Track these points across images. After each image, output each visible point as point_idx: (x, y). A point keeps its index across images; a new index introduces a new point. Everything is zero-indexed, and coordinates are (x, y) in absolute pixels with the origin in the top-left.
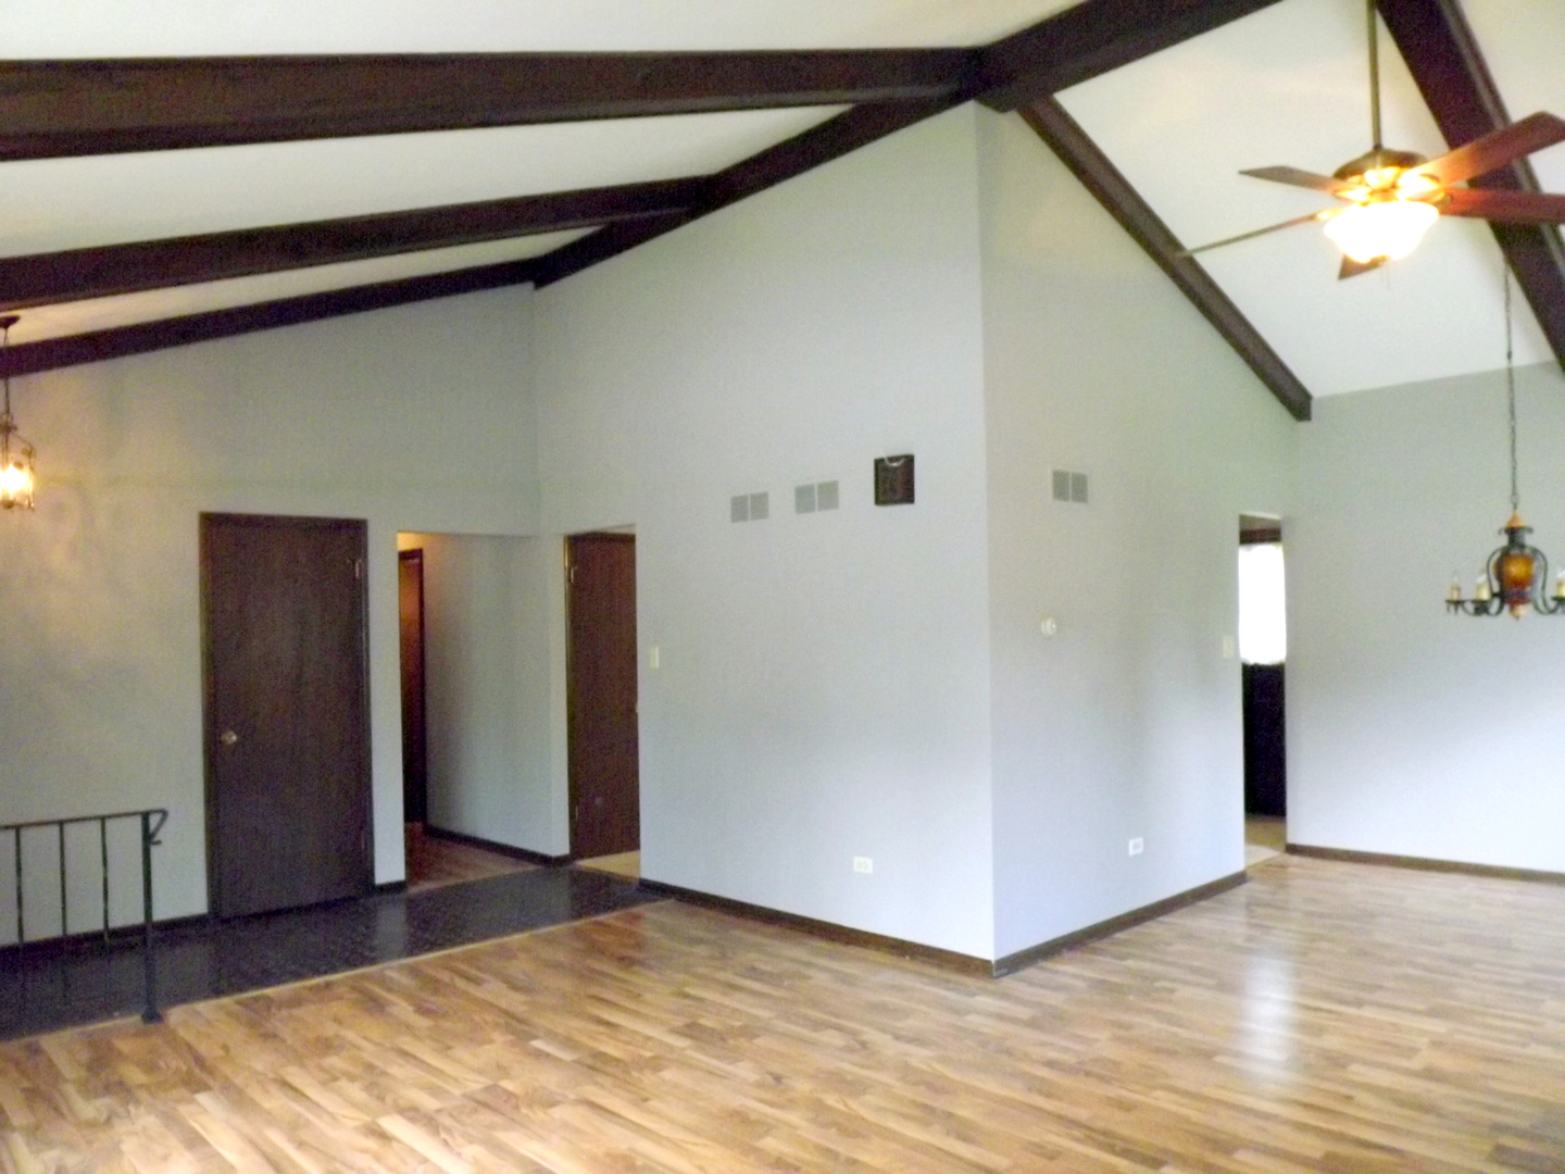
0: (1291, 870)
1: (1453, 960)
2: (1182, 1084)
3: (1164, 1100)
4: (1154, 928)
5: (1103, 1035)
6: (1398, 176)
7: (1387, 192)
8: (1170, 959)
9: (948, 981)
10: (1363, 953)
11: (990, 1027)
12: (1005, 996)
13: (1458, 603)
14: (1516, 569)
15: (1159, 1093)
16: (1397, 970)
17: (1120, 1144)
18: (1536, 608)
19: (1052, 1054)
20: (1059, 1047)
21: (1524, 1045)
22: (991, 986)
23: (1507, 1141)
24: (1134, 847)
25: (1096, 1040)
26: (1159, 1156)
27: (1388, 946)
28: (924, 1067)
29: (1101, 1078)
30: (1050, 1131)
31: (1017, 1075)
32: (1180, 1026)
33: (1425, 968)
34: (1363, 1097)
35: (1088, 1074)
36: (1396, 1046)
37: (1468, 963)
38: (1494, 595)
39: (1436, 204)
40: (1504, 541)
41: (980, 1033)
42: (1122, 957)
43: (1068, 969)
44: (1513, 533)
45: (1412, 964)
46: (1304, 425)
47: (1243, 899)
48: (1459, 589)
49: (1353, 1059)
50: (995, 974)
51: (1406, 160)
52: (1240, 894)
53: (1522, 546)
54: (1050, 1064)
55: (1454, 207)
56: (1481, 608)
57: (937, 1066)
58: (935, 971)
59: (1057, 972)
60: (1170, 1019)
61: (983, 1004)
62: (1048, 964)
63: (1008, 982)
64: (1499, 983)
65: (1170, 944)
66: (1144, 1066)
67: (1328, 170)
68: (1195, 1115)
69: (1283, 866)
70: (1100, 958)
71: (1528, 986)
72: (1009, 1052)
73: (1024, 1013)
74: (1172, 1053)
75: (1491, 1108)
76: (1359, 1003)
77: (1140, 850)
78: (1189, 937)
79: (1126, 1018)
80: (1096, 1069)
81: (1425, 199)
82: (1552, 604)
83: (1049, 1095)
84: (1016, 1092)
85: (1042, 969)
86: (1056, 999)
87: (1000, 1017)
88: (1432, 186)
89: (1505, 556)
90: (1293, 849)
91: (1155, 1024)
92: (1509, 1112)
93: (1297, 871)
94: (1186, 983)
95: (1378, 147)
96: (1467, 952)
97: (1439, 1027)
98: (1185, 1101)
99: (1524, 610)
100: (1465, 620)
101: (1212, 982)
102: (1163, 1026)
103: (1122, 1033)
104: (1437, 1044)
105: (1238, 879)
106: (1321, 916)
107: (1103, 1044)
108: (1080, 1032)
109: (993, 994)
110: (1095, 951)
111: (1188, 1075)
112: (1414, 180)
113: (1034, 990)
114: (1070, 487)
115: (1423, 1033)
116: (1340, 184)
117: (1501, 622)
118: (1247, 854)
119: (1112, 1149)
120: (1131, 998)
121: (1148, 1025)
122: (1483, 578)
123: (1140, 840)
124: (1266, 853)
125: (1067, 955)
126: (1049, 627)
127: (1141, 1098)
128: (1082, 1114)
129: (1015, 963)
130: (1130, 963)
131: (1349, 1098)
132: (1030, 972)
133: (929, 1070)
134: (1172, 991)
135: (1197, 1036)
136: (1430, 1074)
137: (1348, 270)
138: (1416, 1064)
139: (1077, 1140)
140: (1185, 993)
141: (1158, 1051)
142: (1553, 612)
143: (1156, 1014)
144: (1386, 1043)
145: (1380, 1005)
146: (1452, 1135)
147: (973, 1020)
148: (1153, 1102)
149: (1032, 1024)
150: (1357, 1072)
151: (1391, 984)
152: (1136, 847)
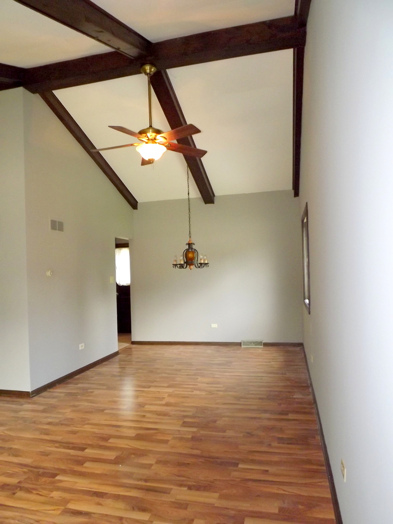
0: (133, 349)
1: (176, 370)
2: (94, 422)
3: (87, 428)
4: (88, 373)
5: (68, 411)
6: (156, 136)
7: (154, 140)
8: (93, 382)
9: (13, 401)
10: (152, 372)
11: (28, 415)
12: (35, 403)
13: (175, 265)
14: (190, 255)
15: (85, 426)
16: (160, 375)
17: (71, 445)
18: (196, 267)
19: (50, 420)
20: (53, 417)
21: (192, 392)
22: (29, 401)
23: (186, 420)
24: (81, 347)
25: (66, 413)
26: (85, 446)
27: (159, 368)
28: (2, 434)
29: (66, 425)
30: (47, 446)
31: (36, 430)
32: (94, 403)
33: (168, 374)
34: (148, 415)
35: (62, 424)
36: (158, 398)
37: (180, 370)
38: (185, 263)
39: (166, 146)
40: (187, 247)
41: (24, 417)
42: (77, 384)
43: (59, 391)
44: (190, 244)
45: (165, 373)
46: (135, 211)
47: (117, 360)
48: (176, 261)
49: (146, 404)
50: (31, 396)
51: (158, 132)
52: (117, 358)
53: (192, 249)
54: (49, 424)
55: (171, 147)
56: (181, 266)
57: (6, 432)
58: (8, 399)
59: (54, 392)
60: (91, 402)
61: (26, 408)
62: (51, 390)
63: (36, 398)
64: (187, 375)
65: (93, 377)
66: (81, 418)
67: (137, 131)
68: (96, 431)
69: (131, 348)
70: (70, 385)
71: (195, 375)
72: (34, 422)
73: (41, 408)
74: (91, 412)
75: (184, 411)
76: (149, 387)
77: (83, 348)
78: (99, 374)
79: (77, 403)
80: (65, 423)
81: (163, 144)
82: (199, 265)
83: (47, 434)
84: (38, 436)
85: (50, 392)
86: (53, 401)
87: (33, 411)
88: (164, 140)
89: (187, 250)
90: (133, 343)
91: (86, 404)
92: (188, 411)
93: (134, 349)
94: (97, 389)
95: (151, 126)
96: (180, 367)
97: (170, 390)
98: (94, 427)
99: (192, 267)
100: (177, 269)
101: (105, 387)
102: (90, 404)
103: (74, 409)
104: (170, 395)
105: (116, 354)
106: (141, 362)
107: (68, 413)
108: (60, 411)
109: (29, 403)
110: (68, 384)
111: (96, 418)
112: (160, 138)
113: (46, 399)
114: (57, 226)
115: (166, 393)
116: (139, 135)
117: (187, 271)
118: (119, 346)
119: (69, 448)
120: (79, 397)
121: (85, 405)
122: (182, 258)
123: (83, 344)
124: (126, 345)
125: (58, 386)
126: (49, 273)
127: (80, 429)
128: (59, 438)
129: (38, 392)
130: (79, 385)
131: (144, 416)
132: (44, 394)
133: (4, 434)
134: (93, 392)
135: (100, 405)
136: (167, 405)
137: (144, 163)
138: (164, 402)
139: (57, 447)
140: (96, 392)
141: (87, 412)
142: (199, 267)
143: (87, 401)
144: (156, 398)
145: (156, 386)
146: (172, 421)
147: (22, 414)
148: (84, 429)
149: (44, 411)
150: (148, 408)
151: (158, 380)
152: (82, 346)
